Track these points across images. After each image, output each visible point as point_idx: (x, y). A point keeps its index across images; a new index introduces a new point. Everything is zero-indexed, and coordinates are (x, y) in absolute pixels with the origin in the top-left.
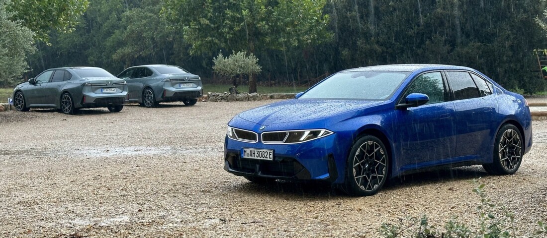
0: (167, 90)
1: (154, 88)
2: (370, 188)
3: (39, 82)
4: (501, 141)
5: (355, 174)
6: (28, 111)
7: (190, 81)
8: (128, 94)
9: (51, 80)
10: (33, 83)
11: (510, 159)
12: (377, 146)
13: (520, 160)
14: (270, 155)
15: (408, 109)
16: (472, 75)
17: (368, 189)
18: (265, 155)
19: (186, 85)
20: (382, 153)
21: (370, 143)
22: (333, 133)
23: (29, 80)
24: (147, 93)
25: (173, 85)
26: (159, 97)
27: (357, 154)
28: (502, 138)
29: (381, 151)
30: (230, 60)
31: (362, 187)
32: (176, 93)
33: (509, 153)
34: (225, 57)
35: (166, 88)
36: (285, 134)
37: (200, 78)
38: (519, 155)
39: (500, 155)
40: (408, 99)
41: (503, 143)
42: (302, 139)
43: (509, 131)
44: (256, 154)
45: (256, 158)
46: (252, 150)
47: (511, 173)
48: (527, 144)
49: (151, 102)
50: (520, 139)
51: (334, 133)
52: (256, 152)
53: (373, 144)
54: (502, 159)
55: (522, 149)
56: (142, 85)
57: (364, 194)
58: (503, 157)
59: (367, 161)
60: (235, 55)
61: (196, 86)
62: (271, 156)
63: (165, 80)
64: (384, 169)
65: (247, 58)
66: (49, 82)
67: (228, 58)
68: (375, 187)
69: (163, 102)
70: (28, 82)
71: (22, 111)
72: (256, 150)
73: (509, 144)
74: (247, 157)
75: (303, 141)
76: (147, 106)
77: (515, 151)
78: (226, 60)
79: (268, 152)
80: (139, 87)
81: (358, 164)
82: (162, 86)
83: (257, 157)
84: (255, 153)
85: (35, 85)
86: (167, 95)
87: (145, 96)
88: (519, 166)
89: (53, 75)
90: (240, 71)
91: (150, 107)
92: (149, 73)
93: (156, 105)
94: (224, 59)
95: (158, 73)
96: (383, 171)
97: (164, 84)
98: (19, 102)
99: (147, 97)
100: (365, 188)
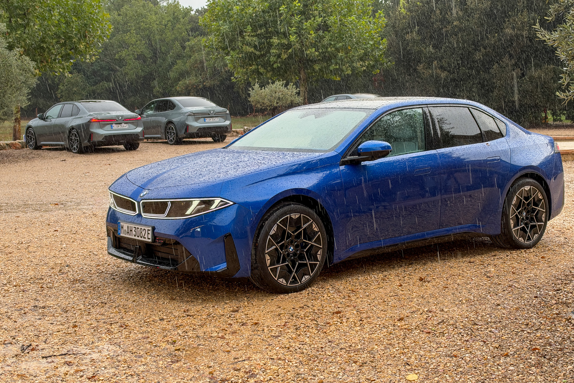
0: (191, 126)
1: (176, 123)
2: (295, 281)
3: (49, 117)
4: (514, 202)
5: (268, 263)
6: (41, 149)
7: (217, 115)
8: (143, 131)
9: (60, 116)
10: (42, 118)
11: (528, 228)
12: (307, 221)
13: (543, 228)
14: (148, 234)
15: (363, 163)
16: (472, 110)
17: (292, 283)
18: (143, 233)
19: (211, 120)
20: (316, 229)
21: (295, 216)
22: (232, 203)
23: (38, 115)
24: (170, 129)
25: (197, 120)
26: (182, 134)
27: (272, 232)
28: (515, 198)
29: (314, 226)
30: (267, 91)
31: (282, 281)
32: (200, 129)
33: (527, 218)
34: (261, 87)
35: (188, 123)
36: (166, 204)
37: (228, 112)
38: (542, 222)
39: (512, 222)
40: (361, 149)
41: (517, 206)
42: (188, 212)
43: (527, 188)
44: (134, 233)
45: (133, 237)
46: (129, 225)
47: (529, 247)
48: (554, 205)
49: (173, 139)
50: (544, 199)
51: (235, 203)
52: (134, 229)
53: (300, 217)
54: (514, 227)
55: (546, 212)
56: (164, 120)
57: (285, 291)
58: (517, 224)
59: (292, 242)
60: (271, 85)
61: (224, 120)
62: (150, 236)
63: (187, 114)
64: (319, 253)
65: (286, 88)
66: (58, 117)
67: (264, 89)
68: (304, 279)
69: (186, 138)
70: (38, 118)
71: (33, 149)
72: (133, 226)
73: (526, 206)
74: (124, 235)
75: (191, 214)
76: (170, 143)
77: (536, 216)
78: (263, 90)
79: (147, 229)
80: (159, 122)
81: (274, 247)
82: (185, 121)
83: (135, 236)
84: (131, 231)
85: (46, 121)
86: (190, 131)
87: (168, 132)
88: (541, 235)
89: (62, 109)
90: (277, 103)
91: (172, 144)
92: (172, 106)
93: (179, 142)
94: (261, 89)
95: (181, 105)
96: (318, 256)
97: (187, 119)
98: (31, 139)
99: (169, 133)
100: (287, 282)
